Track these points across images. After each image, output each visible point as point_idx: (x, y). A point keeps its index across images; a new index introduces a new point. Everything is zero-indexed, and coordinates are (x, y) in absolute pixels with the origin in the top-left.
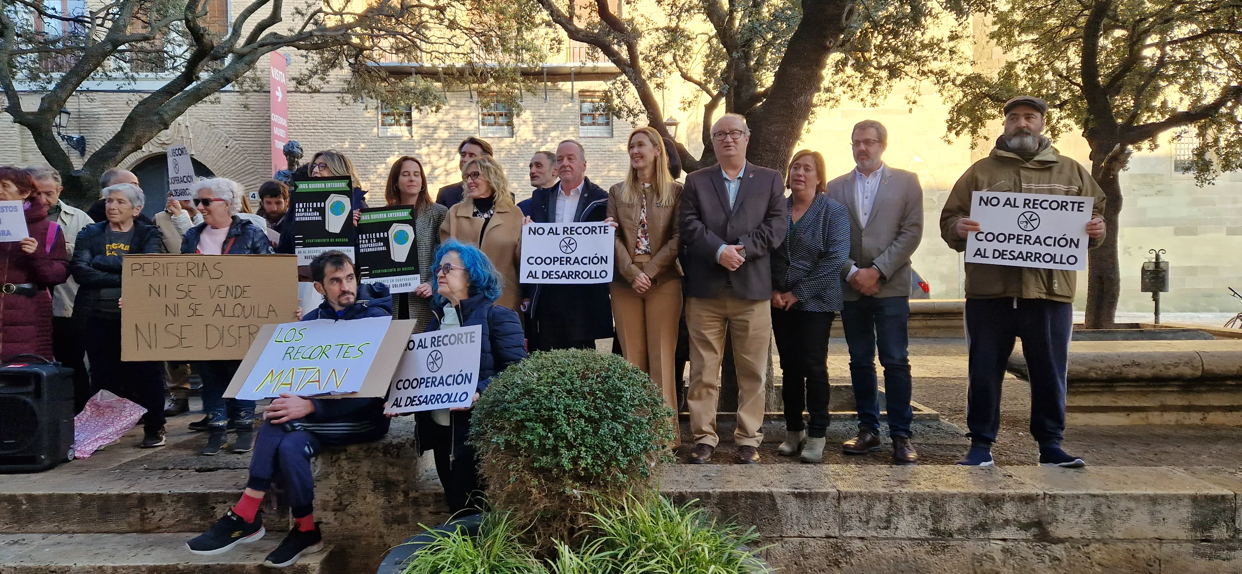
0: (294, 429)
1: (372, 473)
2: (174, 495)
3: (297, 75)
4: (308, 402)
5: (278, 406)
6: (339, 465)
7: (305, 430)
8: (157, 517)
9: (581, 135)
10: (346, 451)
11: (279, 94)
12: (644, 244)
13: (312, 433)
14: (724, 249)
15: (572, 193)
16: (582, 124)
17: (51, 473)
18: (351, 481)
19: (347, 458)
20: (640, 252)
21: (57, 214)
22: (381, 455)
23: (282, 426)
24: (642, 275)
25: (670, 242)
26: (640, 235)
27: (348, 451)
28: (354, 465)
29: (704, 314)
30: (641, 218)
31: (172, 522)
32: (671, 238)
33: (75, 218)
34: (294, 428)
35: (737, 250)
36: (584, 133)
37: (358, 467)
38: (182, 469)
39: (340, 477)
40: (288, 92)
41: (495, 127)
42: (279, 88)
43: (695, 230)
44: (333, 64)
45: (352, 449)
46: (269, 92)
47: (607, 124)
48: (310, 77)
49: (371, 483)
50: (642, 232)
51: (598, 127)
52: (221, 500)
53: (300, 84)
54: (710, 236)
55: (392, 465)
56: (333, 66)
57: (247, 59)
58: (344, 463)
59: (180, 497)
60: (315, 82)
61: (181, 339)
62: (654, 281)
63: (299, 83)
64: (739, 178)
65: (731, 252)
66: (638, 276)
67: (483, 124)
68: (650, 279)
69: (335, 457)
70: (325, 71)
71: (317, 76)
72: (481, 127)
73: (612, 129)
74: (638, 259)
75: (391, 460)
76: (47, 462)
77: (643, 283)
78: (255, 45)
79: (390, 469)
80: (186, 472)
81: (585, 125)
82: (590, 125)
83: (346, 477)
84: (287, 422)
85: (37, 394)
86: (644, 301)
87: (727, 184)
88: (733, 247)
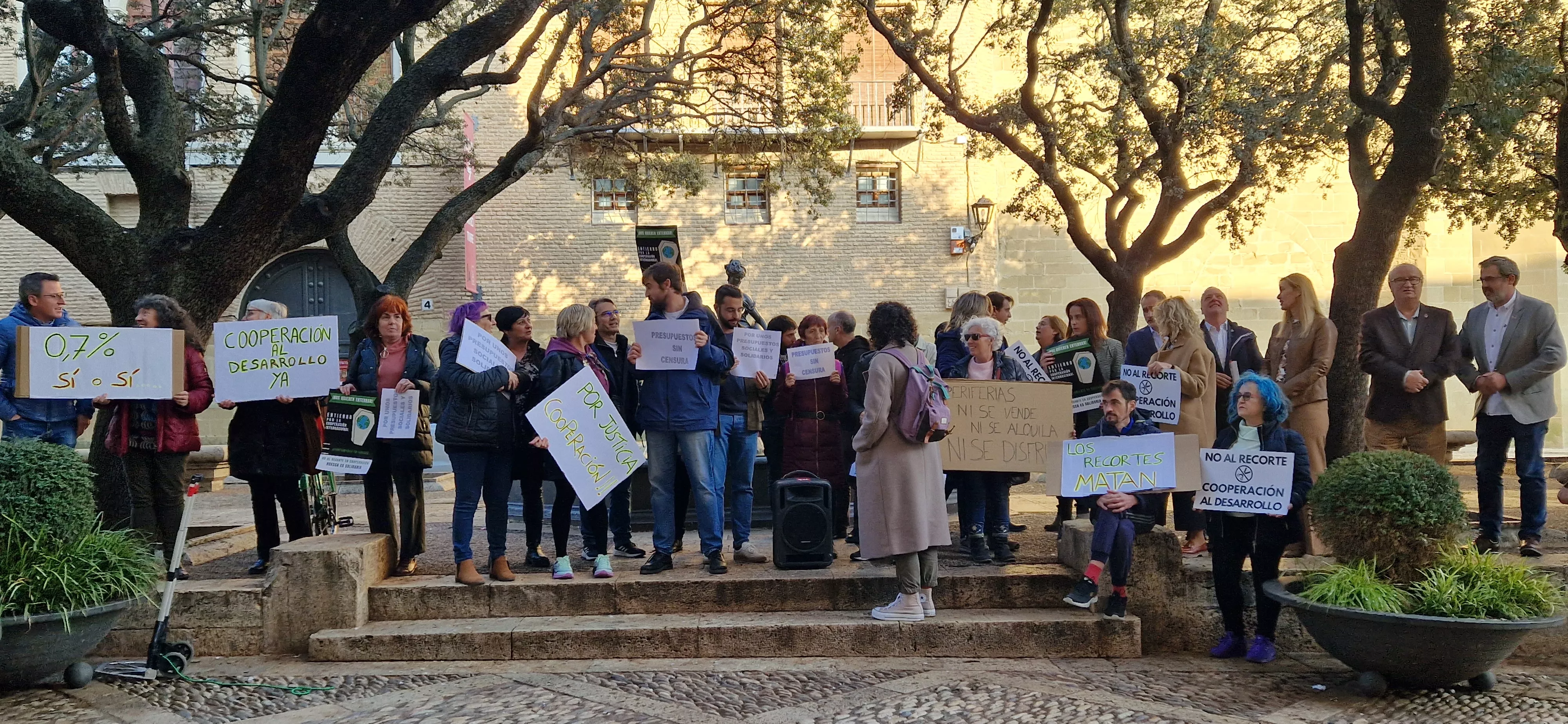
2: (979, 578)
4: (1132, 497)
8: (966, 596)
9: (858, 219)
14: (1409, 375)
15: (1221, 329)
16: (859, 205)
31: (977, 600)
36: (862, 216)
41: (744, 210)
47: (892, 205)
51: (880, 209)
52: (1016, 582)
59: (982, 580)
61: (984, 452)
64: (1415, 318)
67: (729, 206)
72: (727, 211)
73: (900, 211)
81: (864, 206)
82: (870, 206)
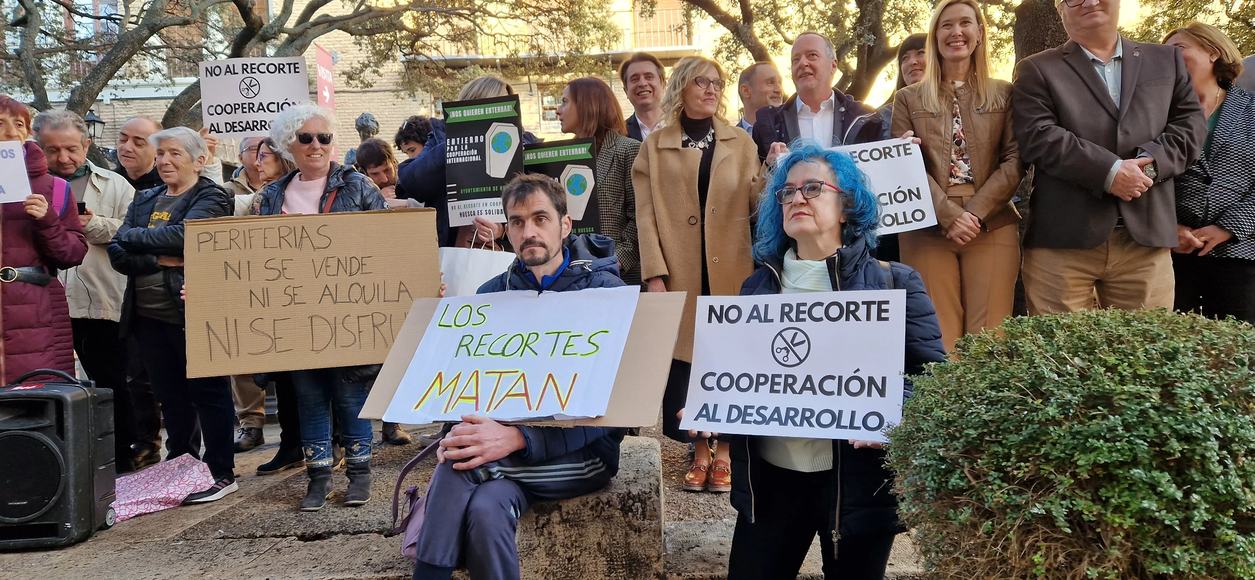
0: (490, 477)
1: (604, 543)
3: (348, 69)
4: (513, 432)
5: (466, 438)
6: (550, 533)
7: (506, 477)
10: (560, 508)
11: (326, 94)
12: (963, 169)
13: (517, 481)
14: (1119, 166)
15: (822, 108)
17: (81, 548)
18: (570, 559)
19: (564, 521)
20: (957, 181)
21: (85, 177)
22: (617, 513)
23: (472, 471)
24: (967, 215)
25: (1004, 166)
26: (954, 157)
27: (564, 510)
28: (574, 532)
29: (1069, 275)
30: (955, 131)
32: (1002, 160)
33: (110, 183)
34: (490, 475)
35: (1142, 167)
37: (581, 535)
38: (276, 536)
39: (551, 553)
40: (336, 92)
42: (326, 88)
43: (1059, 141)
44: (383, 56)
45: (571, 505)
46: (316, 93)
48: (362, 71)
49: (602, 561)
50: (956, 152)
53: (351, 79)
54: (1089, 149)
55: (638, 530)
56: (386, 58)
57: (298, 43)
58: (558, 529)
60: (368, 75)
61: (274, 339)
62: (984, 225)
63: (350, 77)
64: (1119, 59)
65: (1133, 170)
66: (960, 216)
68: (980, 220)
69: (541, 522)
70: (377, 64)
71: (369, 69)
72: (542, 122)
74: (954, 192)
75: (636, 523)
76: (75, 534)
77: (969, 228)
78: (307, 24)
79: (634, 538)
80: (284, 543)
83: (561, 553)
84: (481, 466)
85: (60, 430)
86: (959, 257)
87: (1097, 69)
88: (1134, 163)
